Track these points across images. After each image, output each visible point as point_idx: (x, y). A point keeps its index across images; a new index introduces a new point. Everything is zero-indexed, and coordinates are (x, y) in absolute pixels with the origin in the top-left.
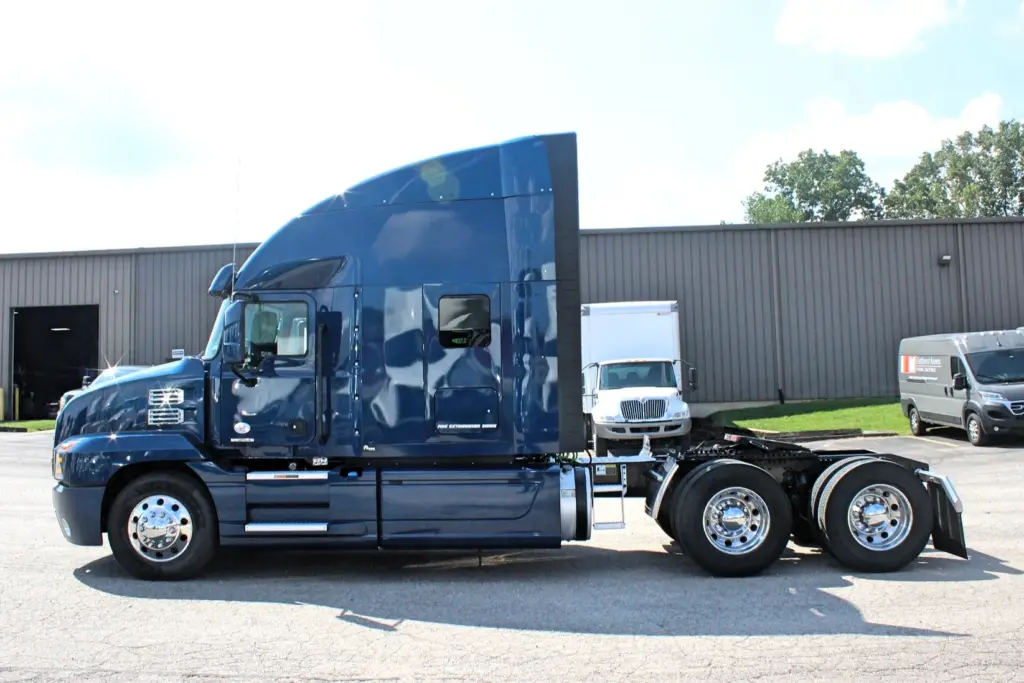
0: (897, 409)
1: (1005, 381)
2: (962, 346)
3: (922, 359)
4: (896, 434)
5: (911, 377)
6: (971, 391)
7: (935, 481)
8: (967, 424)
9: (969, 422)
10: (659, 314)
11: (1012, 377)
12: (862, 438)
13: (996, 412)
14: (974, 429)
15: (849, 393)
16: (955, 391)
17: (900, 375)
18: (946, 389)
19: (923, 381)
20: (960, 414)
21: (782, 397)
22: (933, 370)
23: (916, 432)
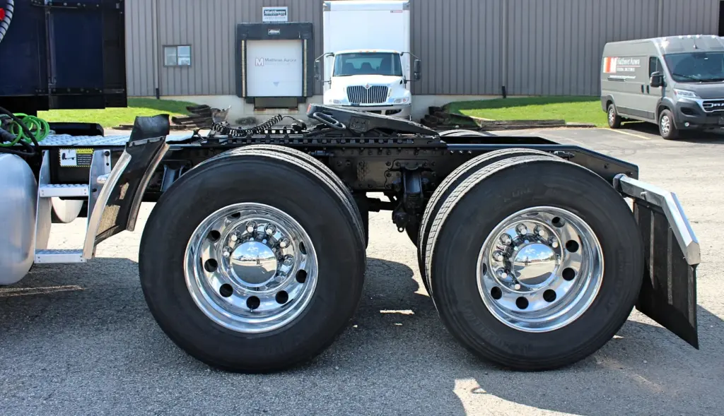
0: (598, 105)
1: (700, 81)
2: (661, 48)
3: (623, 60)
4: (595, 126)
5: (611, 77)
6: (666, 89)
7: (649, 200)
8: (660, 119)
9: (662, 117)
10: (392, 12)
11: (707, 77)
12: (566, 128)
13: (688, 109)
14: (665, 125)
15: (560, 92)
16: (650, 88)
17: (602, 76)
18: (642, 87)
19: (622, 80)
20: (653, 110)
21: (504, 92)
22: (632, 70)
23: (612, 125)
